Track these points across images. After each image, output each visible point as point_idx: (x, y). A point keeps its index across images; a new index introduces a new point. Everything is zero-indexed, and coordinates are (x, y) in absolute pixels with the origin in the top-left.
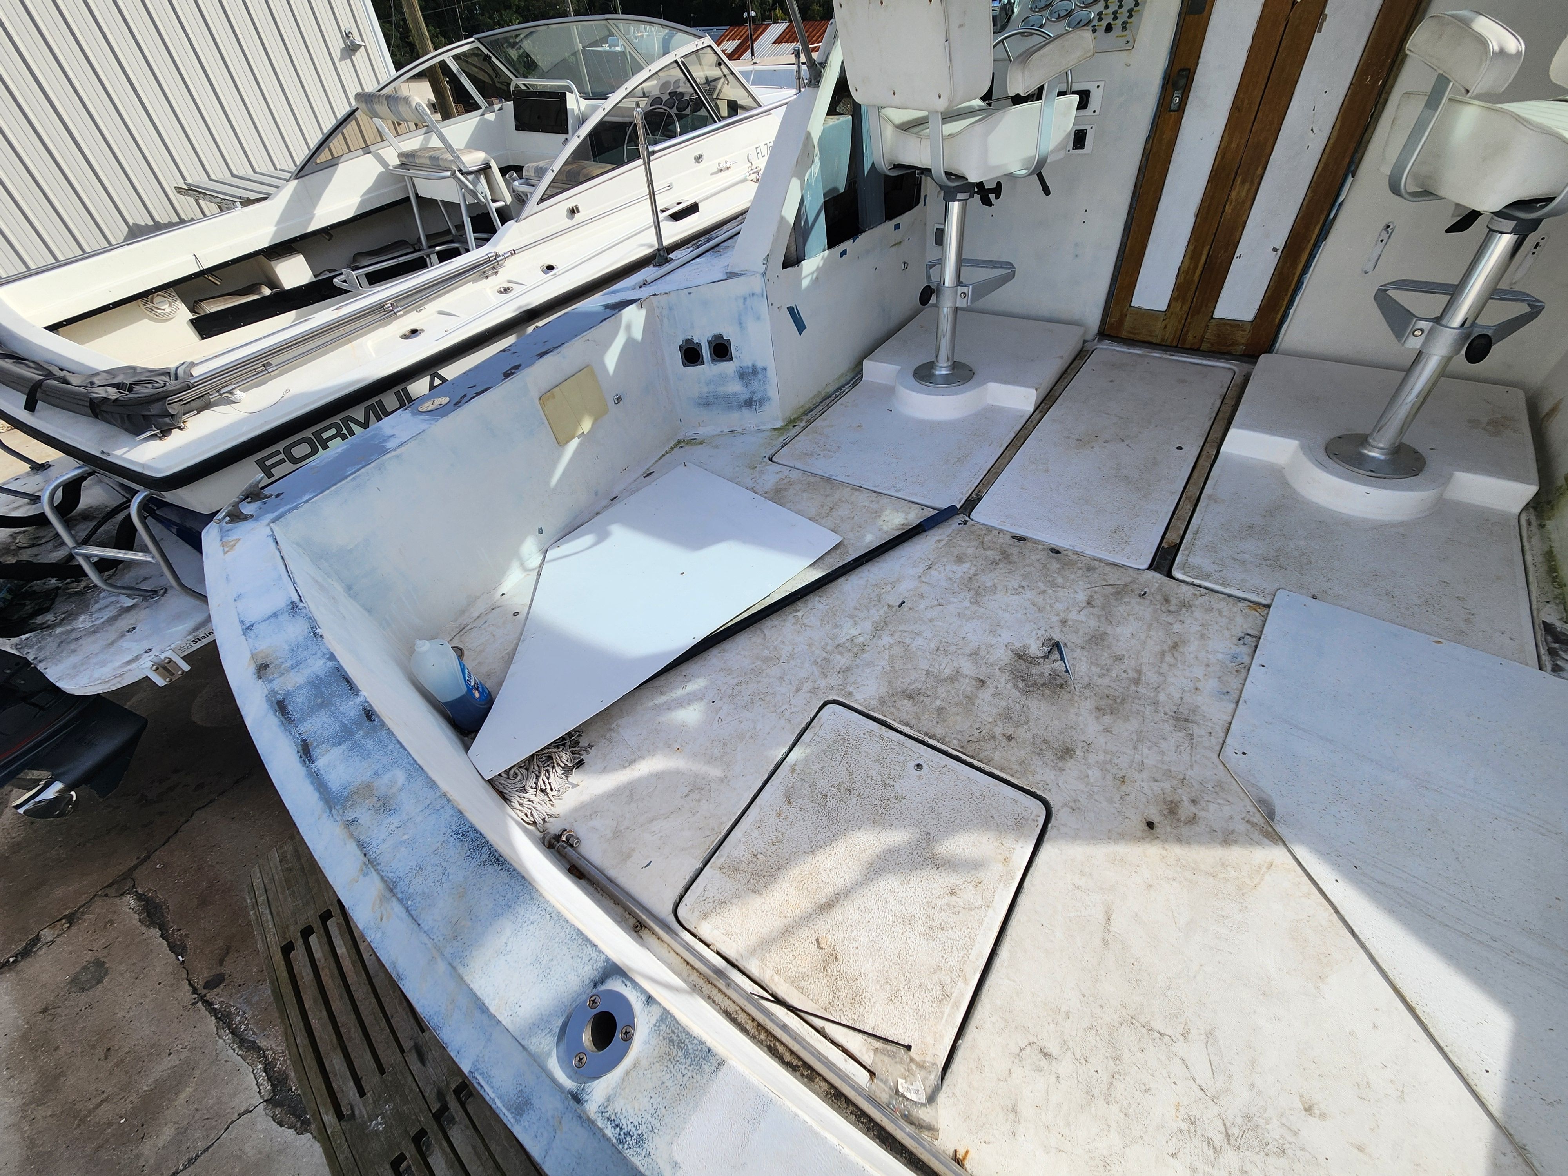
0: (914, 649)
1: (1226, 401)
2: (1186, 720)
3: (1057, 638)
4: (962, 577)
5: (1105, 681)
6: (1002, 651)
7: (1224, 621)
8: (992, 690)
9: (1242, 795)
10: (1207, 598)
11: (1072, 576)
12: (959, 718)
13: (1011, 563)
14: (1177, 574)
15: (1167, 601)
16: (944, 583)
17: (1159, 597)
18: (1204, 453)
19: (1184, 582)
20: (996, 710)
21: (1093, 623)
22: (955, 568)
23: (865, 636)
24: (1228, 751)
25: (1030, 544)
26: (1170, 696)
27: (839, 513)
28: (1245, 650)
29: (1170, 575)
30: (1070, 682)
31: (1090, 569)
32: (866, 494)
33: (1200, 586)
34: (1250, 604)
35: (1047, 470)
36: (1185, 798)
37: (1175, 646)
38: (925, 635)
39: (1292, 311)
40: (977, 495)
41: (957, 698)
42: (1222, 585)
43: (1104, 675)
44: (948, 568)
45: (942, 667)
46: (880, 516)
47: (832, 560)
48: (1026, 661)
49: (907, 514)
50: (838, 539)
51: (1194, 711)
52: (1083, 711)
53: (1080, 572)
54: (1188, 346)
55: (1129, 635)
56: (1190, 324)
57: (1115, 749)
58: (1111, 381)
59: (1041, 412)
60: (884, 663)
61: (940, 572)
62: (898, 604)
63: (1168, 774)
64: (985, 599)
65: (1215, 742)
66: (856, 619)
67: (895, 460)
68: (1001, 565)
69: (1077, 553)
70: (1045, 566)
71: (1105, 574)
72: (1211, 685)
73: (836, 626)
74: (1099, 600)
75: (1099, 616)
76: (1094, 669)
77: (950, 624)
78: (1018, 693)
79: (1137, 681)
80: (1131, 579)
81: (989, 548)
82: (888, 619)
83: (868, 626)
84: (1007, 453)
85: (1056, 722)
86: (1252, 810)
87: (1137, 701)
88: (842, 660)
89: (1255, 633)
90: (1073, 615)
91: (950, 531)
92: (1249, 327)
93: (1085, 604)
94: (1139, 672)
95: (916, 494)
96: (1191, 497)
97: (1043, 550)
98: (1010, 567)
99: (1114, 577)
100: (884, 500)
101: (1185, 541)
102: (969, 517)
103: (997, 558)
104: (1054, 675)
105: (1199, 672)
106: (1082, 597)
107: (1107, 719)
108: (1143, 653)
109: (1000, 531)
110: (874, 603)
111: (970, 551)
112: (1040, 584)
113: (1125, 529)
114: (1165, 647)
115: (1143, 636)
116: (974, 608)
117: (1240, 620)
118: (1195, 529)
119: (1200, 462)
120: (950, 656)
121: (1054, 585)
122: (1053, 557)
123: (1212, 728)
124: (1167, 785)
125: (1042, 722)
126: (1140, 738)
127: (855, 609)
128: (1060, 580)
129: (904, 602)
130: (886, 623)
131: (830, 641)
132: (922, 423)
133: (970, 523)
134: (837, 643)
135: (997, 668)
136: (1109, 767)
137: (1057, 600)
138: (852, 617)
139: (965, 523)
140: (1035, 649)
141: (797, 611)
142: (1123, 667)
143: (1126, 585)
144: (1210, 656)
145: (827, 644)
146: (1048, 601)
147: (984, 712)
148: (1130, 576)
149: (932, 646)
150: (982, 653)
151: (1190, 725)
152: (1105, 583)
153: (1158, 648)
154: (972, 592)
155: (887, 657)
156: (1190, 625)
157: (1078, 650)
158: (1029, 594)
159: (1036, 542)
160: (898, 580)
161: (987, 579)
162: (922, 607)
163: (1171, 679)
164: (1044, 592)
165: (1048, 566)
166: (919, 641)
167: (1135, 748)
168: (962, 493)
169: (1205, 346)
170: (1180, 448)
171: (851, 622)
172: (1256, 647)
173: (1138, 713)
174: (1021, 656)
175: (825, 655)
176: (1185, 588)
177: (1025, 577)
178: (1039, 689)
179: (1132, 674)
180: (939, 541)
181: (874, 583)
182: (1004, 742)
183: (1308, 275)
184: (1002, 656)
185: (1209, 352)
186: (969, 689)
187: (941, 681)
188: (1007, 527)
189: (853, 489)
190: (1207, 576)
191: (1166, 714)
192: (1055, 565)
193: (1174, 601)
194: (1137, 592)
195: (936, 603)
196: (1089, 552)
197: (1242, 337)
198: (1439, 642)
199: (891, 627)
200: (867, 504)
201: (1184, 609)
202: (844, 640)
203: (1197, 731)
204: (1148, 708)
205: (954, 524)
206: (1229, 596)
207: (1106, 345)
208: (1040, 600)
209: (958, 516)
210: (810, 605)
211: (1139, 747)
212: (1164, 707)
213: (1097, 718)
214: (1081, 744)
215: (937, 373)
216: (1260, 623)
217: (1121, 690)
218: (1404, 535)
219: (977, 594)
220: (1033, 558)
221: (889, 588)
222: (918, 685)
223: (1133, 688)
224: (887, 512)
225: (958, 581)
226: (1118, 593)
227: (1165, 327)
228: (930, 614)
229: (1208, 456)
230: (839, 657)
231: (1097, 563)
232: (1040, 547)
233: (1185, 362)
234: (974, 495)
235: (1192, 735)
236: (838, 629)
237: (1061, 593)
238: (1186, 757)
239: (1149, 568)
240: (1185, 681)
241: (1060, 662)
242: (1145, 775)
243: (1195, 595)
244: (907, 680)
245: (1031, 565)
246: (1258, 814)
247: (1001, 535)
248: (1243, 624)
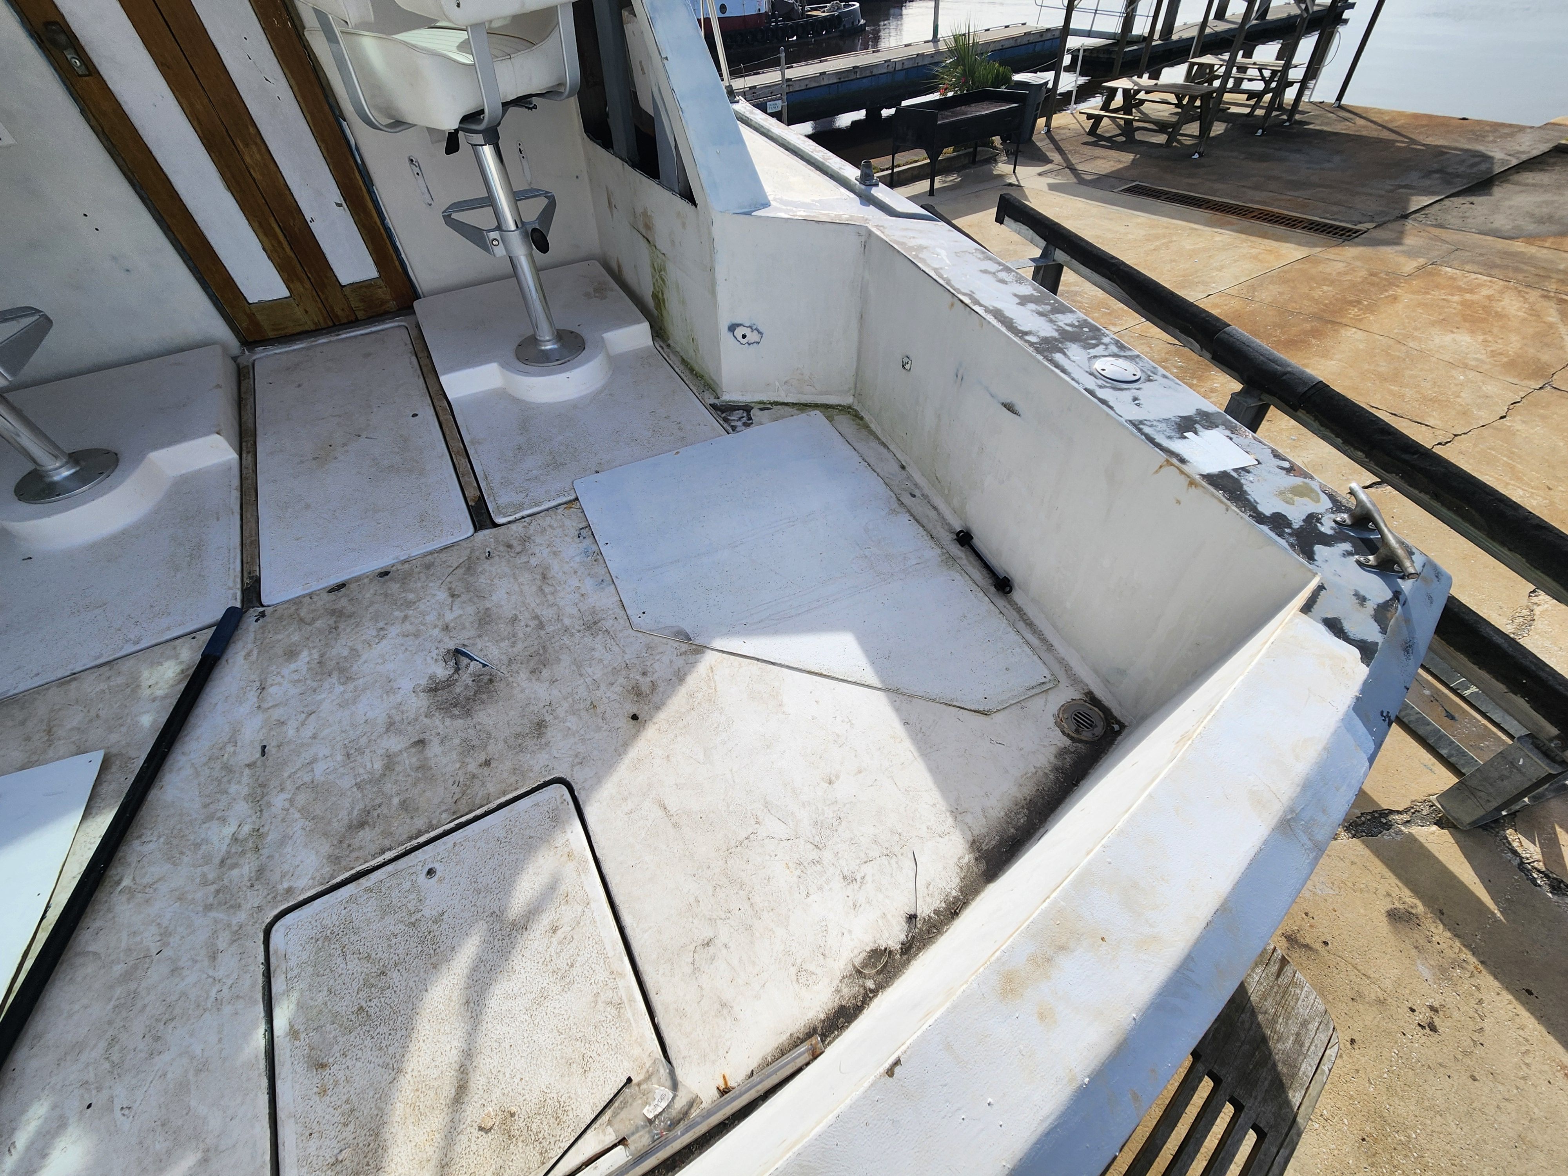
0: (323, 779)
1: (419, 356)
2: (595, 623)
3: (452, 646)
4: (309, 669)
5: (520, 646)
6: (414, 700)
7: (558, 531)
8: (436, 741)
9: (665, 641)
10: (534, 523)
11: (419, 585)
12: (428, 794)
13: (350, 616)
14: (500, 520)
15: (510, 546)
16: (294, 691)
17: (502, 548)
18: (438, 408)
19: (509, 522)
20: (454, 753)
21: (470, 609)
22: (293, 666)
23: (249, 820)
24: (635, 619)
25: (354, 586)
26: (571, 616)
27: (69, 727)
28: (588, 541)
29: (496, 525)
30: (494, 672)
31: (428, 567)
32: (91, 677)
33: (523, 518)
34: (565, 506)
35: (308, 506)
36: (638, 677)
37: (544, 577)
38: (321, 755)
39: (403, 255)
40: (250, 578)
41: (409, 779)
42: (536, 505)
43: (514, 642)
44: (285, 671)
45: (369, 765)
46: (139, 686)
47: (114, 786)
48: (443, 689)
49: (176, 657)
50: (98, 757)
51: (594, 612)
52: (525, 684)
53: (422, 576)
54: (345, 321)
55: (506, 596)
56: (327, 300)
57: (569, 690)
58: (299, 386)
59: (248, 453)
60: (301, 823)
61: (280, 684)
62: (258, 755)
63: (615, 671)
64: (355, 668)
65: (623, 621)
66: (219, 814)
67: (97, 611)
68: (342, 626)
69: (405, 562)
70: (386, 595)
71: (445, 562)
72: (588, 585)
73: (197, 846)
74: (459, 587)
75: (470, 600)
76: (502, 645)
77: (340, 722)
78: (461, 721)
79: (541, 626)
80: (468, 550)
81: (314, 620)
82: (261, 779)
83: (242, 808)
84: (248, 515)
85: (512, 713)
86: (676, 644)
87: (553, 640)
88: (246, 868)
89: (584, 524)
90: (449, 616)
91: (252, 635)
92: (381, 282)
93: (450, 600)
94: (537, 617)
95: (168, 629)
96: (458, 452)
97: (371, 581)
98: (353, 621)
99: (454, 559)
100: (126, 666)
101: (483, 490)
102: (263, 606)
103: (331, 622)
104: (477, 678)
105: (574, 582)
106: (442, 595)
107: (546, 673)
108: (528, 601)
109: (310, 595)
110: (225, 779)
111: (296, 637)
112: (396, 613)
113: (430, 512)
114: (538, 583)
115: (516, 588)
116: (351, 686)
117: (568, 523)
118: (483, 475)
119: (441, 418)
120: (367, 751)
121: (409, 604)
122: (386, 581)
123: (614, 614)
124: (621, 680)
125: (501, 724)
126: (578, 665)
127: (206, 806)
128: (411, 596)
129: (265, 747)
130: (263, 786)
131: (205, 869)
132: (94, 548)
133: (268, 611)
134: (217, 861)
135: (422, 718)
136: (576, 707)
137: (423, 614)
138: (210, 818)
139: (263, 615)
140: (442, 672)
141: (118, 883)
142: (523, 624)
143: (469, 558)
144: (572, 564)
145: (204, 875)
146: (416, 621)
147: (446, 765)
148: (466, 548)
149: (339, 758)
150: (397, 718)
151: (600, 624)
152: (452, 569)
153: (534, 588)
154: (335, 675)
155: (297, 815)
156: (540, 553)
157: (478, 640)
158: (394, 631)
159: (357, 579)
160: (235, 732)
161: (340, 649)
162: (291, 732)
163: (562, 604)
164: (406, 617)
165: (389, 592)
166: (320, 768)
167: (581, 675)
168: (230, 588)
169: (359, 315)
170: (415, 415)
171: (214, 824)
172: (593, 534)
173: (561, 648)
174: (434, 688)
175: (212, 888)
176: (513, 527)
177: (375, 618)
178: (475, 700)
179: (533, 623)
180: (248, 654)
181: (204, 759)
182: (486, 771)
184: (418, 703)
186: (414, 760)
187: (377, 780)
188: (315, 586)
189: (62, 684)
190: (521, 507)
191: (579, 631)
192: (395, 587)
193: (515, 543)
194: (483, 557)
195: (304, 716)
196: (416, 552)
197: (383, 293)
198: (678, 453)
199: (272, 784)
200: (103, 686)
201: (527, 544)
202: (224, 848)
203: (608, 624)
204: (565, 638)
205: (250, 625)
206: (547, 510)
207: (261, 353)
208: (408, 627)
209: (247, 614)
210: (133, 859)
211: (583, 671)
212: (574, 627)
213: (538, 679)
214: (544, 711)
215: (56, 478)
216: (581, 515)
217: (536, 642)
218: (611, 395)
219: (342, 670)
220: (368, 595)
221: (230, 748)
222: (361, 806)
223: (542, 633)
224: (146, 674)
225: (308, 676)
226: (469, 569)
227: (306, 312)
228: (307, 732)
229: (444, 409)
230: (235, 872)
231: (429, 557)
232: (366, 581)
233: (355, 337)
234: (247, 581)
235: (607, 630)
236: (204, 847)
237: (422, 606)
238: (616, 649)
239: (476, 531)
240: (570, 596)
241: (473, 663)
242: (603, 687)
243: (525, 527)
244: (343, 814)
245: (372, 603)
246: (682, 644)
247: (315, 598)
248: (572, 524)
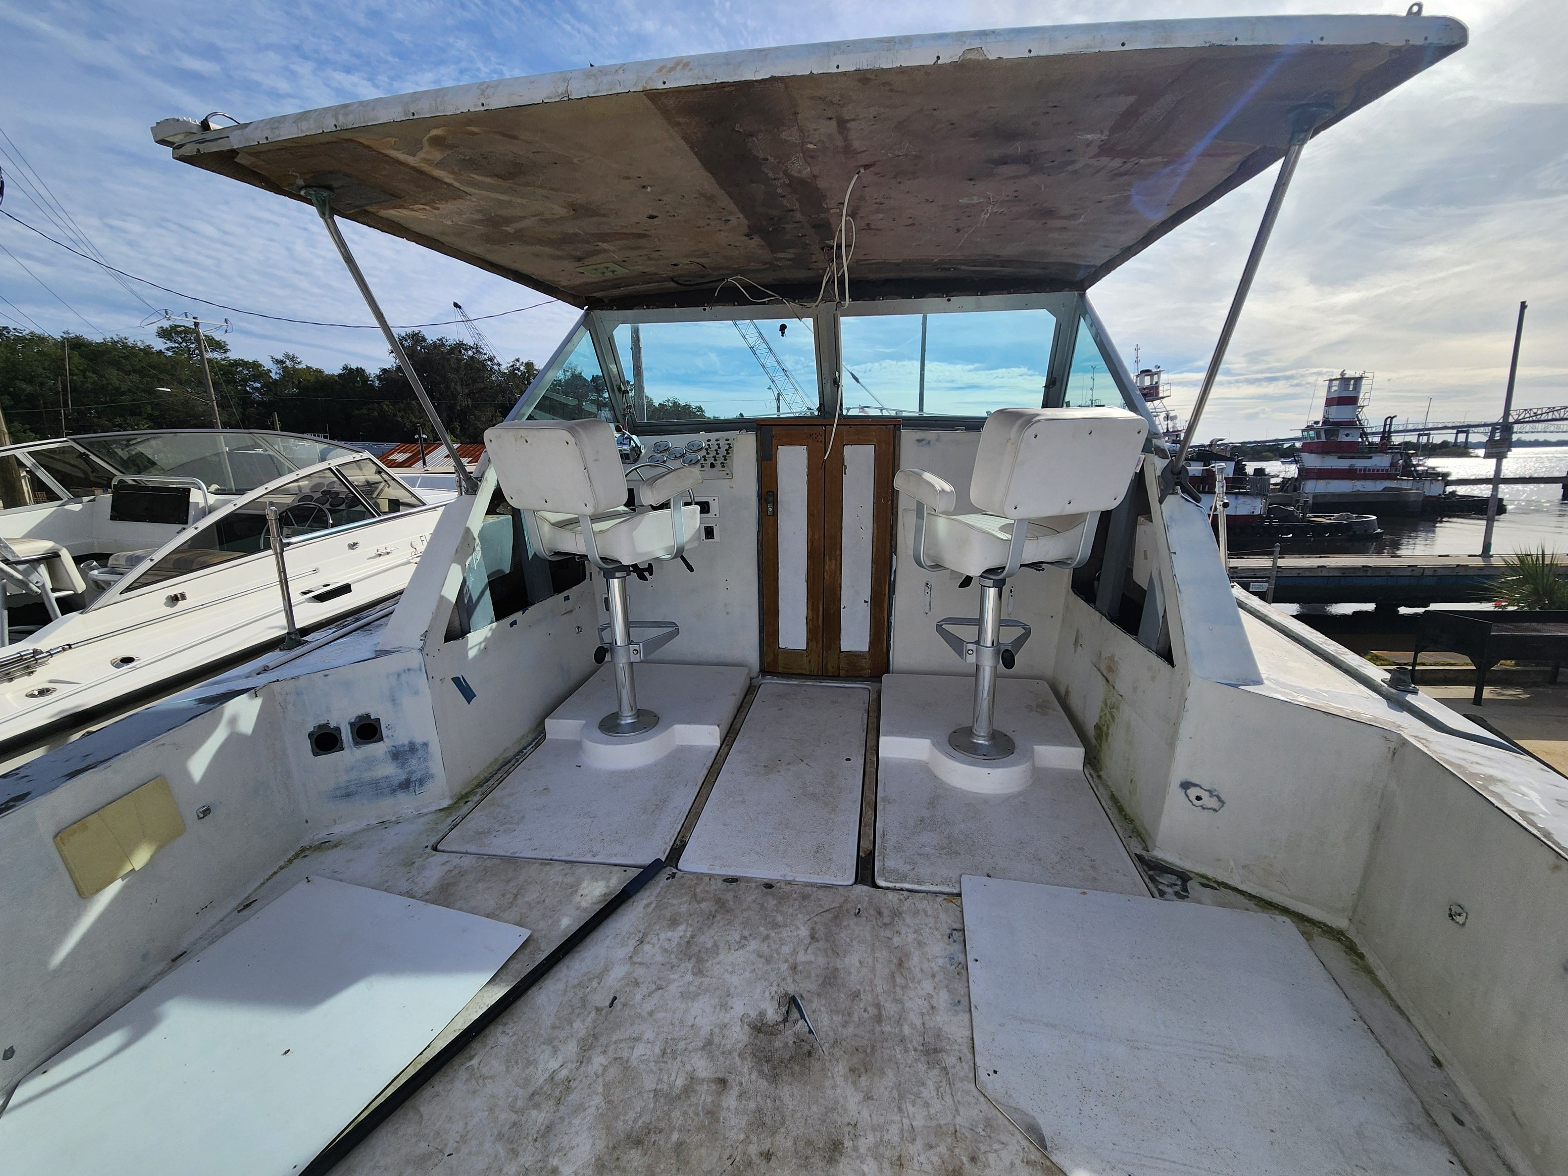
0: (635, 1063)
1: (871, 714)
2: (936, 1051)
3: (791, 989)
4: (679, 944)
5: (850, 1030)
6: (738, 1029)
7: (931, 921)
8: (735, 1091)
9: (1011, 1128)
10: (910, 901)
11: (790, 911)
12: (703, 1151)
13: (728, 911)
14: (881, 882)
15: (880, 913)
16: (659, 958)
17: (872, 912)
18: (868, 760)
19: (888, 888)
20: (746, 1118)
21: (821, 960)
22: (670, 934)
23: (570, 1065)
24: (982, 1073)
25: (743, 885)
26: (913, 1026)
27: (526, 899)
28: (957, 947)
29: (875, 885)
30: (816, 1045)
31: (805, 897)
32: (558, 867)
33: (902, 890)
34: (946, 897)
35: (743, 802)
36: (964, 1159)
37: (900, 964)
38: (646, 1036)
39: (891, 642)
40: (681, 841)
41: (696, 1119)
42: (918, 883)
43: (847, 1022)
44: (663, 936)
45: (672, 1078)
46: (576, 891)
47: (518, 966)
48: (766, 1033)
49: (608, 880)
50: (526, 933)
51: (939, 1036)
52: (839, 1080)
53: (797, 903)
54: (831, 674)
55: (858, 964)
56: (826, 658)
57: (881, 1120)
58: (781, 710)
59: (727, 745)
60: (598, 1100)
61: (654, 945)
62: (608, 1003)
63: (939, 1131)
64: (708, 964)
65: (967, 1067)
66: (556, 1043)
67: (589, 820)
68: (718, 918)
69: (789, 883)
70: (762, 906)
71: (819, 900)
72: (942, 998)
73: (529, 1063)
74: (821, 932)
75: (825, 950)
76: (835, 1018)
77: (674, 1012)
78: (765, 1083)
79: (878, 1019)
80: (843, 898)
81: (703, 900)
82: (597, 1030)
83: (571, 1049)
84: (703, 791)
85: (814, 1108)
86: (1025, 1143)
87: (885, 1045)
88: (539, 1117)
89: (958, 926)
90: (801, 957)
91: (659, 889)
92: (868, 656)
93: (809, 940)
94: (878, 1006)
95: (616, 855)
96: (869, 803)
97: (757, 887)
98: (728, 917)
99: (828, 901)
100: (581, 870)
101: (877, 846)
102: (677, 868)
103: (713, 909)
104: (799, 1041)
105: (928, 986)
106: (804, 932)
107: (864, 1081)
108: (876, 982)
109: (711, 876)
110: (577, 1011)
111: (684, 909)
112: (762, 929)
113: (826, 846)
114: (893, 967)
115: (870, 960)
116: (698, 980)
117: (943, 916)
118: (881, 832)
119: (867, 769)
120: (679, 1058)
121: (775, 926)
122: (767, 894)
123: (960, 1051)
124: (942, 1149)
125: (799, 1114)
126: (901, 1094)
127: (554, 1027)
128: (780, 918)
129: (615, 998)
130: (595, 1037)
131: (521, 1092)
132: (613, 773)
133: (679, 874)
134: (531, 1090)
135: (736, 1054)
136: (882, 1150)
137: (782, 942)
138: (549, 1041)
139: (673, 876)
140: (772, 1014)
141: (471, 1058)
142: (862, 1005)
143: (841, 907)
144: (933, 965)
145: (516, 1098)
146: (774, 947)
147: (732, 1128)
148: (842, 895)
149: (657, 1050)
150: (716, 1040)
151: (940, 1055)
152: (822, 910)
153: (887, 971)
154: (694, 960)
155: (600, 1089)
156: (906, 935)
157: (815, 999)
158: (753, 945)
159: (748, 880)
160: (606, 970)
161: (706, 939)
162: (638, 997)
163: (908, 1005)
164: (767, 937)
165: (765, 905)
166: (640, 1049)
167: (900, 1110)
168: (665, 843)
169: (842, 673)
170: (848, 760)
171: (548, 1050)
172: (965, 941)
173: (890, 1060)
174: (759, 1028)
175: (514, 1117)
176: (890, 895)
177: (746, 924)
178: (786, 1067)
179: (872, 1011)
180: (648, 905)
181: (576, 982)
182: (763, 1165)
183: (893, 617)
184: (739, 1035)
185: (847, 677)
186: (709, 1099)
187: (673, 1099)
188: (718, 871)
189: (541, 864)
190: (904, 878)
191: (915, 1050)
192: (772, 902)
193: (886, 912)
194: (852, 912)
195: (654, 987)
196: (800, 878)
197: (865, 663)
198: (1084, 893)
199: (603, 1040)
200: (560, 879)
201: (896, 919)
202: (541, 1081)
203: (950, 1060)
204: (898, 1049)
205: (662, 881)
206: (927, 892)
207: (768, 680)
208: (764, 948)
209: (664, 870)
210: (490, 1042)
211: (904, 1106)
212: (911, 1041)
213: (854, 1083)
214: (846, 1130)
215: (623, 722)
216: (959, 914)
217: (867, 1036)
218: (1025, 803)
219: (700, 960)
220: (749, 899)
221: (595, 984)
222: (646, 1118)
223: (878, 1029)
224: (585, 884)
225: (675, 950)
226: (836, 917)
227: (810, 662)
228: (648, 1006)
229: (872, 762)
230: (534, 1113)
231: (809, 888)
232: (753, 885)
233: (832, 687)
234: (678, 842)
235: (945, 1068)
236: (531, 1068)
237: (785, 933)
238: (948, 1099)
239: (856, 882)
240: (920, 1002)
241: (801, 1022)
242: (919, 1144)
243: (900, 900)
244: (631, 1115)
245: (749, 908)
246: (1032, 1149)
247: (713, 880)
248: (947, 920)
